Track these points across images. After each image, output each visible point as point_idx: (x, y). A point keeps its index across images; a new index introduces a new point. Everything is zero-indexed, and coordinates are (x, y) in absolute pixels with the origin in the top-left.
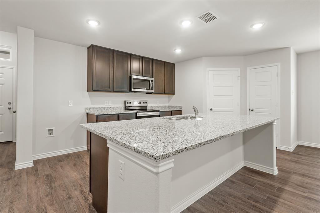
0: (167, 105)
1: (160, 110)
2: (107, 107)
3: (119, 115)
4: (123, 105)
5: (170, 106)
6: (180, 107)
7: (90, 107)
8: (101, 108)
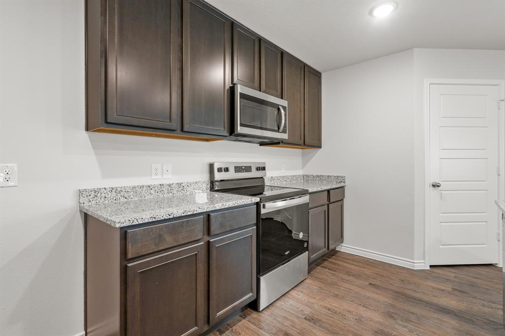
0: (300, 172)
1: (311, 190)
2: (157, 183)
3: (209, 215)
4: (206, 177)
5: (308, 176)
6: (339, 179)
7: (96, 187)
8: (139, 190)
